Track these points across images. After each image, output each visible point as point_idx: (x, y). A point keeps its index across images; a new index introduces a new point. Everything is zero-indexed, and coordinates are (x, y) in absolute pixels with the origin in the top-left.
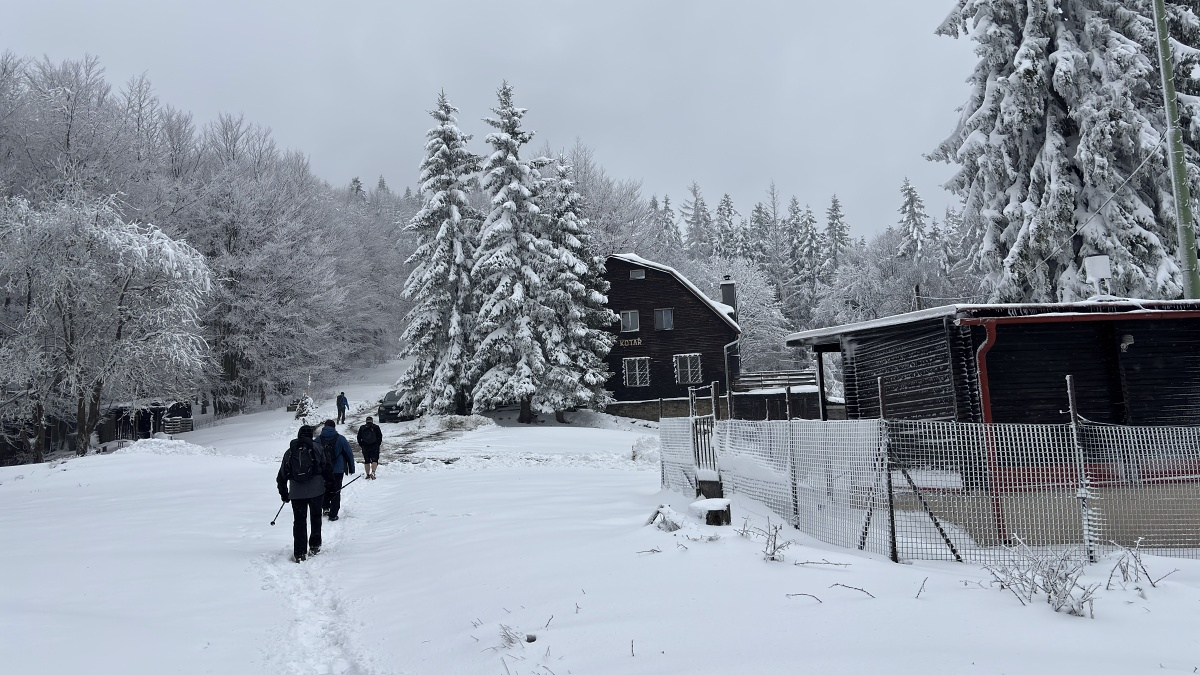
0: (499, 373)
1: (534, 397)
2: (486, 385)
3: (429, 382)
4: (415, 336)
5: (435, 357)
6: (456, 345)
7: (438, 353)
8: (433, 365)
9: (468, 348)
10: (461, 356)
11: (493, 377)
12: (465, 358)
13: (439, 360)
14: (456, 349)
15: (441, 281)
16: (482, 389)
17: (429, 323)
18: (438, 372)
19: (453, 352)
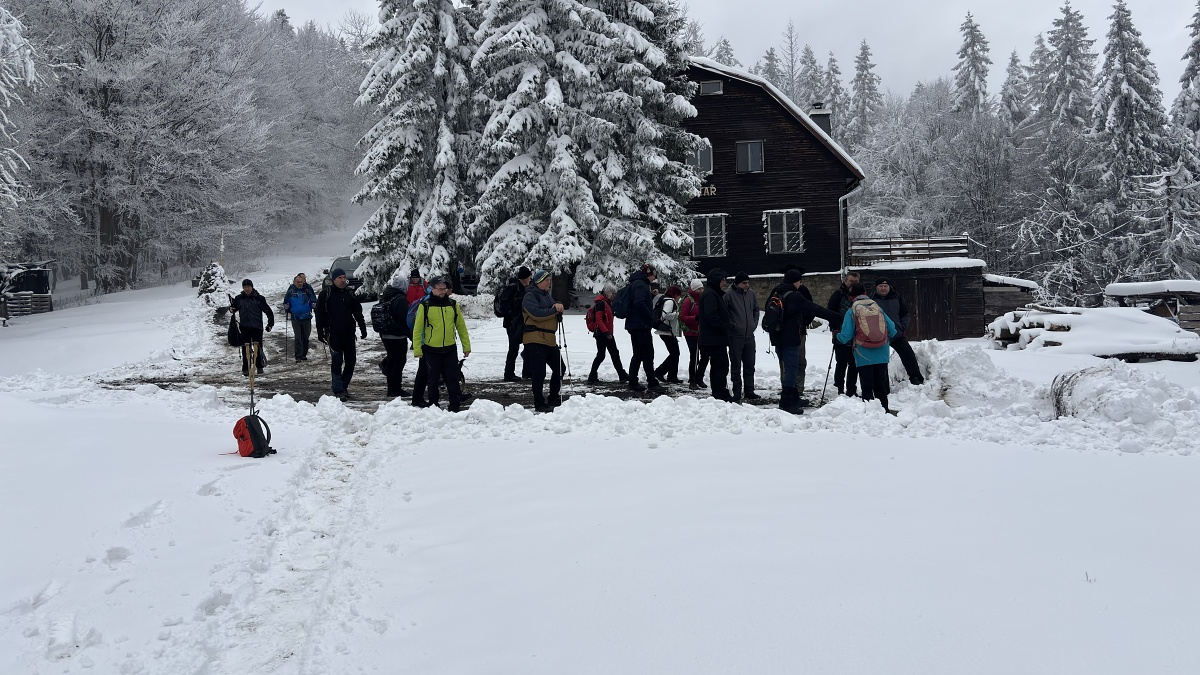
0: (522, 228)
1: (579, 268)
2: (502, 246)
3: (404, 242)
4: (380, 168)
5: (412, 202)
6: (447, 182)
7: (417, 195)
8: (409, 214)
9: (468, 189)
10: (456, 200)
11: (512, 236)
12: (463, 203)
13: (419, 207)
14: (448, 189)
15: (419, 79)
16: (495, 253)
17: (403, 148)
18: (419, 225)
19: (444, 194)
